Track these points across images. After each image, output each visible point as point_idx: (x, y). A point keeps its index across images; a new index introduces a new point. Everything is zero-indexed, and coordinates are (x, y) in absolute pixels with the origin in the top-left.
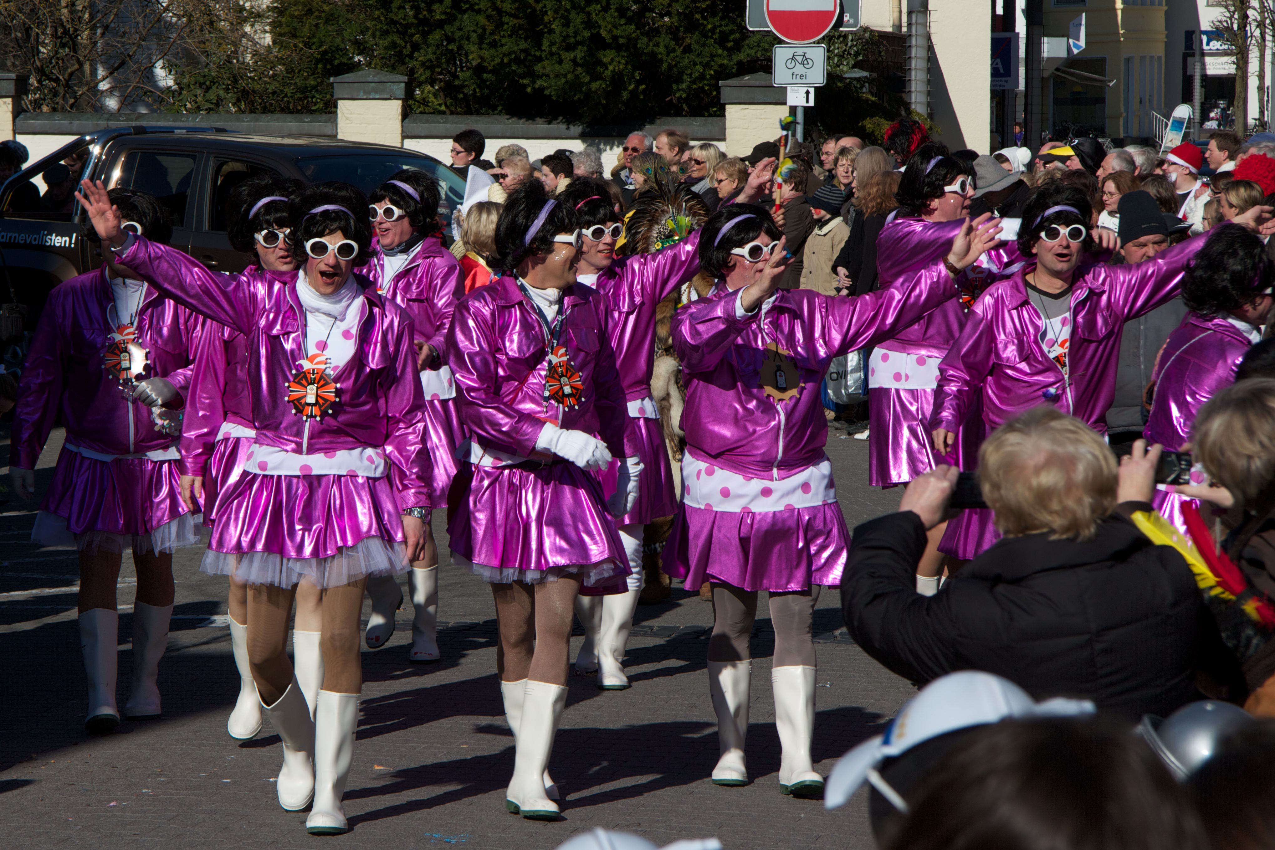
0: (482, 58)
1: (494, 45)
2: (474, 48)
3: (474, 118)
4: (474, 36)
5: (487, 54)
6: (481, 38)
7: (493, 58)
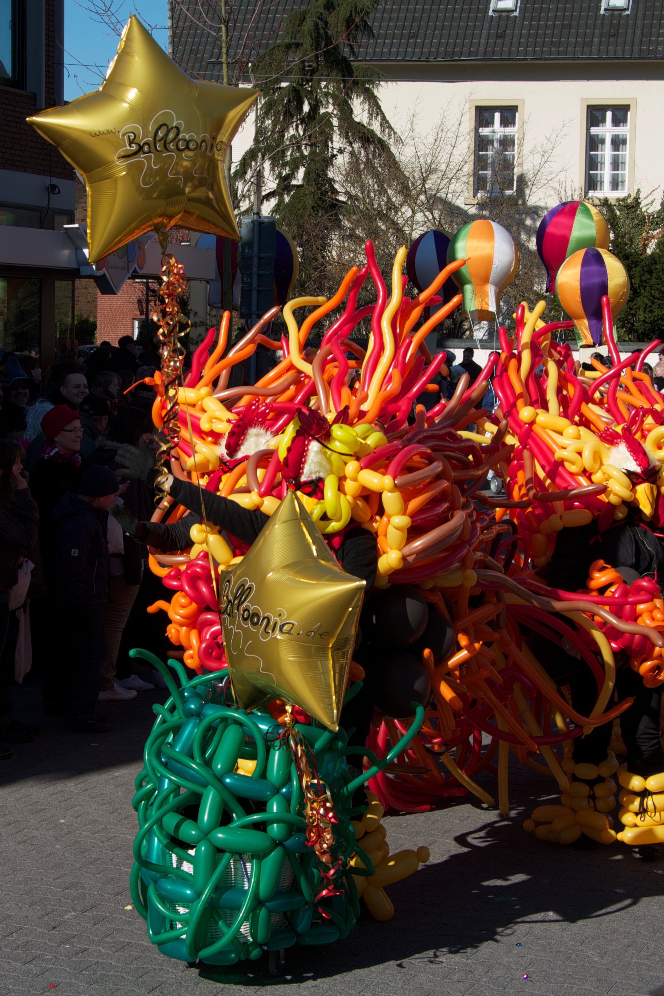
0: (645, 318)
1: (651, 311)
2: (641, 313)
3: (641, 343)
4: (642, 308)
5: (647, 316)
6: (645, 308)
7: (650, 317)
